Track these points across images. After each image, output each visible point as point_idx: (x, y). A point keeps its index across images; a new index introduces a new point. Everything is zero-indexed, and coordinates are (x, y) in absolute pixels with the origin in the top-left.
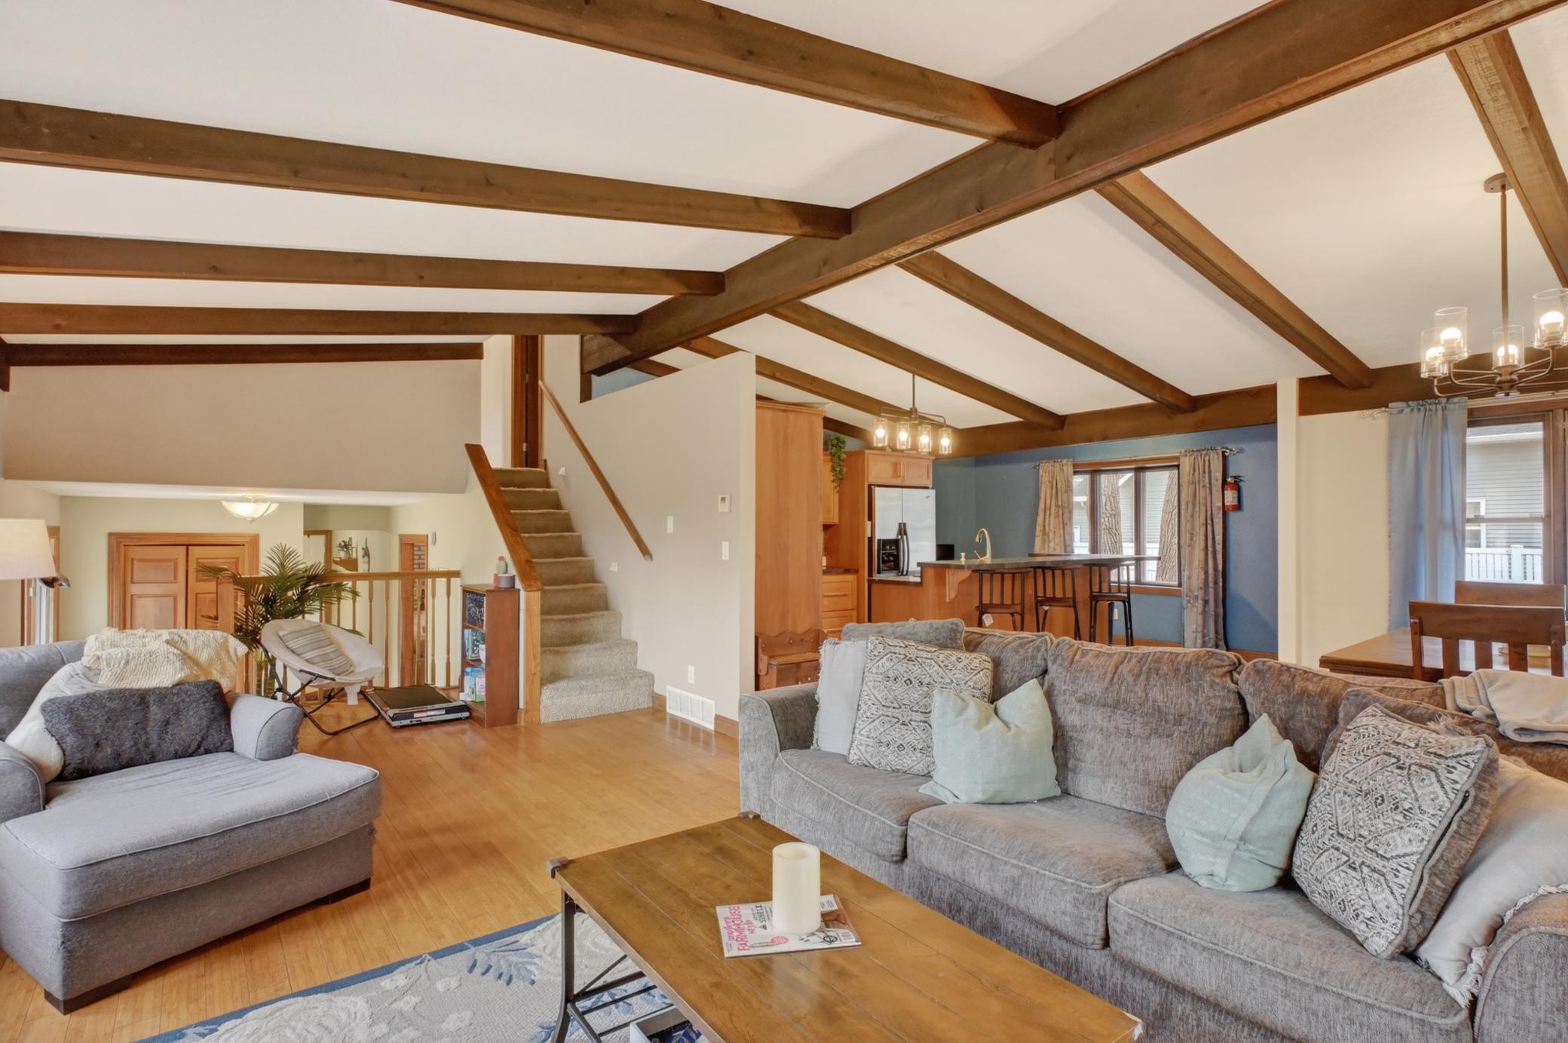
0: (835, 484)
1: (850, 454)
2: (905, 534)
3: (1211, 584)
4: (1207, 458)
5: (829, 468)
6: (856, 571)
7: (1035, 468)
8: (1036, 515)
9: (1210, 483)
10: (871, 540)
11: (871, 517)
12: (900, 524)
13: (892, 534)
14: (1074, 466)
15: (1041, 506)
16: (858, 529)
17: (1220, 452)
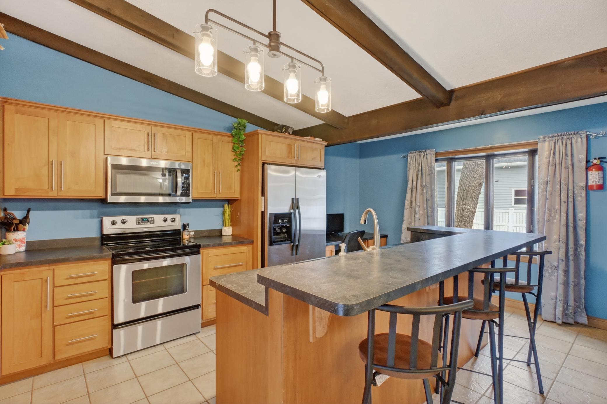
0: (236, 163)
1: (248, 135)
2: (298, 208)
3: (571, 258)
4: (569, 142)
5: (231, 148)
6: (252, 243)
7: (404, 157)
8: (405, 192)
9: (573, 165)
10: (263, 214)
11: (263, 194)
12: (293, 199)
13: (285, 209)
14: (437, 155)
15: (409, 186)
16: (253, 203)
17: (584, 135)
